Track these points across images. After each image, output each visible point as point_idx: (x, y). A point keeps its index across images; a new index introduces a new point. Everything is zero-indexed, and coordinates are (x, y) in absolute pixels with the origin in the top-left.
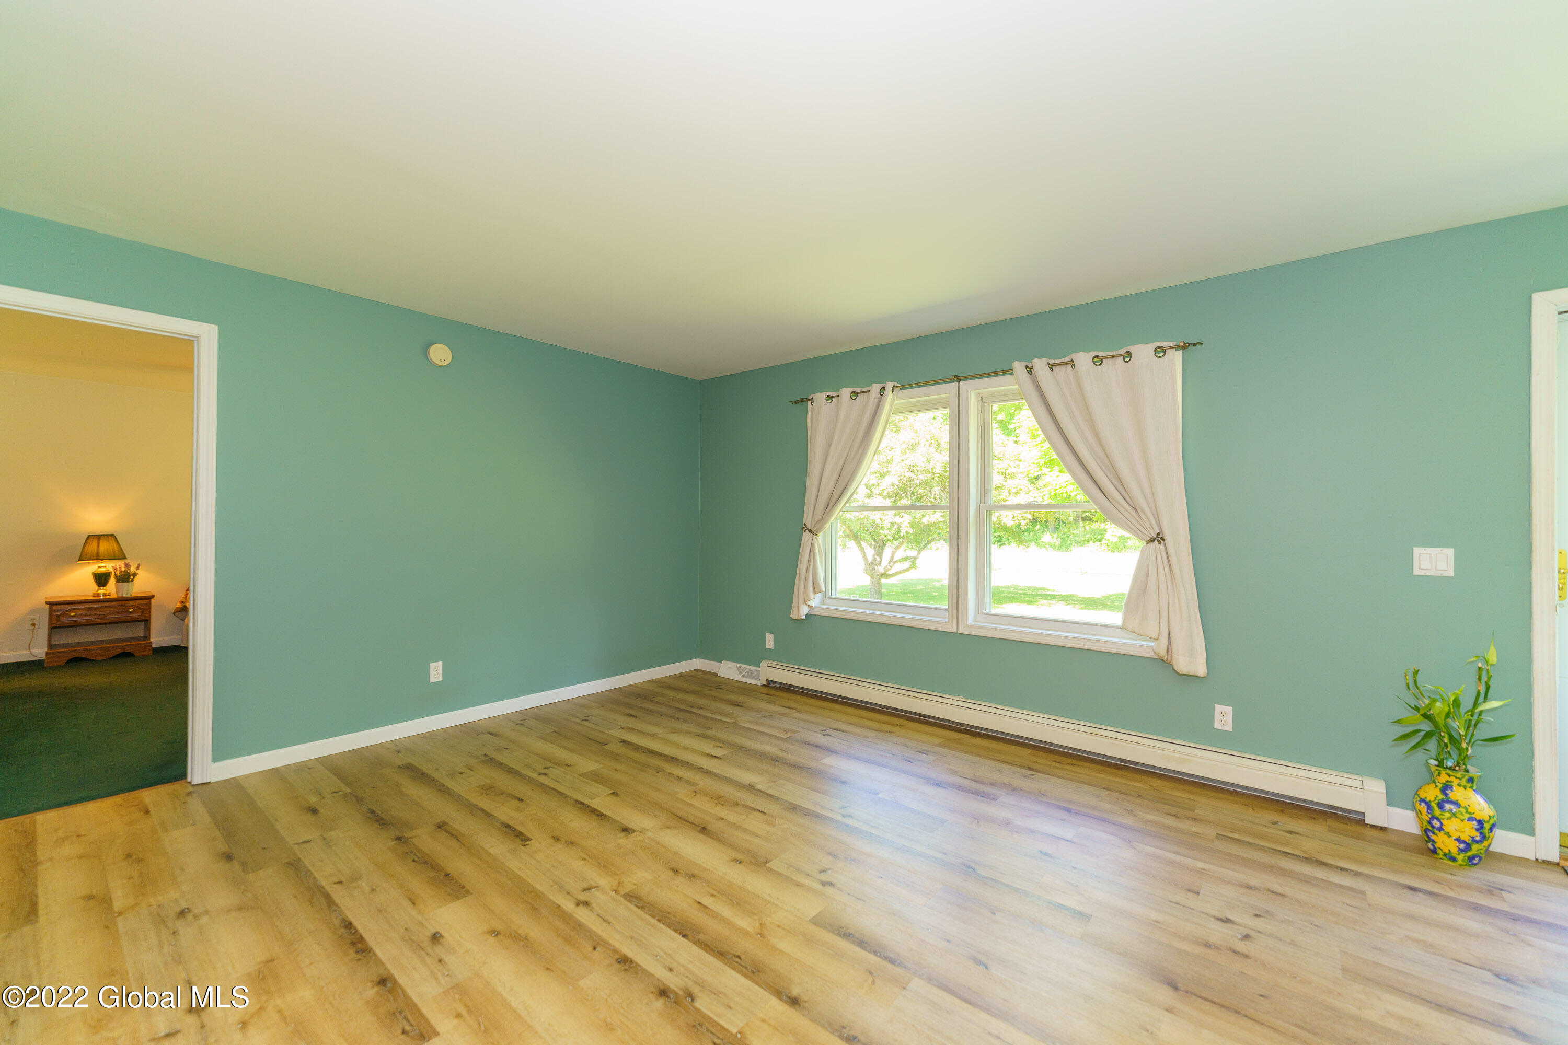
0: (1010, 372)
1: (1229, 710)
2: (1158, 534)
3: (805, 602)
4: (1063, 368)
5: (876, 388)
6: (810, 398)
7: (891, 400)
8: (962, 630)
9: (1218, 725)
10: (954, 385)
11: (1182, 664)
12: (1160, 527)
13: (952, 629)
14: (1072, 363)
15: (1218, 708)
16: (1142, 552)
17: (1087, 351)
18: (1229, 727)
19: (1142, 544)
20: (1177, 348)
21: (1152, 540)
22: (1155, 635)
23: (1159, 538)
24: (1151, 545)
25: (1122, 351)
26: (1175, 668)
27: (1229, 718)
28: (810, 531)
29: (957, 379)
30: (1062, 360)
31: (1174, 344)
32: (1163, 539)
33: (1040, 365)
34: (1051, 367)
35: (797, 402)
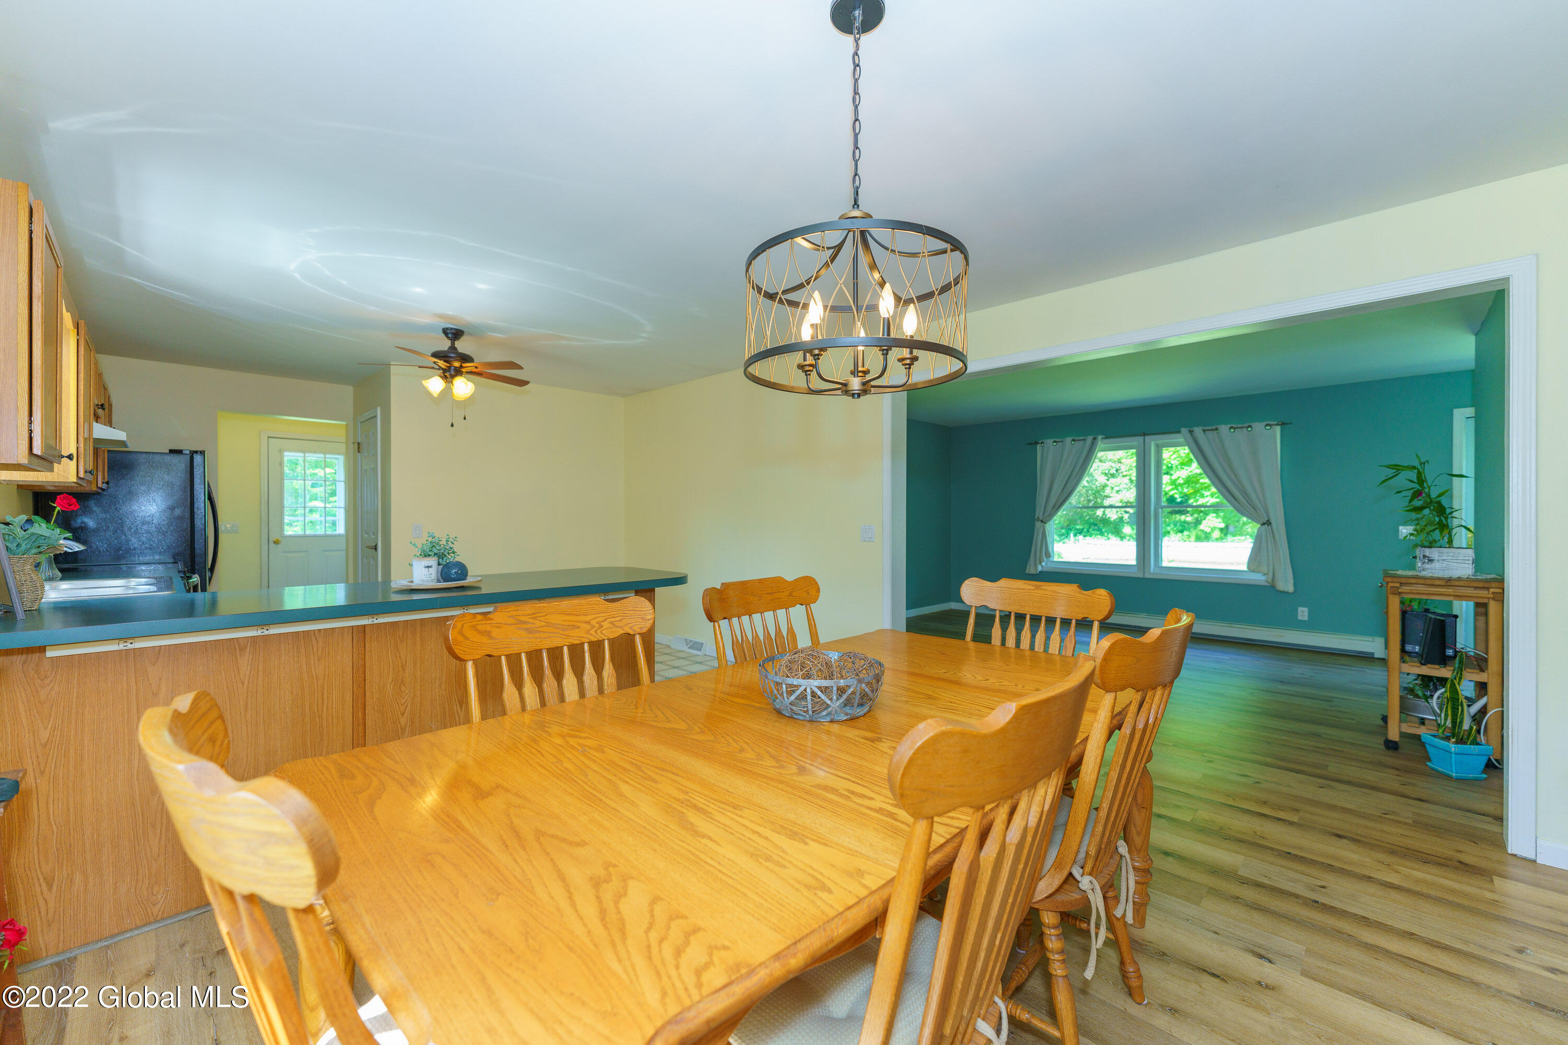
0: (1179, 432)
1: (1306, 610)
2: (1268, 521)
3: (1040, 563)
4: (1211, 432)
5: (1090, 438)
6: (1040, 441)
7: (1100, 444)
8: (1147, 576)
9: (1300, 618)
10: (1141, 438)
11: (1281, 586)
12: (1268, 516)
13: (1141, 576)
14: (1217, 429)
15: (1300, 609)
16: (1259, 530)
17: (1226, 424)
18: (1306, 618)
19: (1259, 526)
20: (1278, 425)
21: (1264, 524)
22: (1266, 572)
23: (1268, 523)
24: (1263, 526)
25: (1247, 425)
26: (1277, 588)
27: (1306, 614)
28: (1042, 521)
29: (1144, 435)
30: (1210, 428)
31: (1275, 423)
32: (1270, 523)
33: (1198, 431)
34: (1204, 431)
35: (1031, 444)
